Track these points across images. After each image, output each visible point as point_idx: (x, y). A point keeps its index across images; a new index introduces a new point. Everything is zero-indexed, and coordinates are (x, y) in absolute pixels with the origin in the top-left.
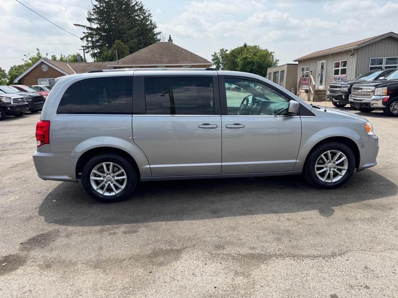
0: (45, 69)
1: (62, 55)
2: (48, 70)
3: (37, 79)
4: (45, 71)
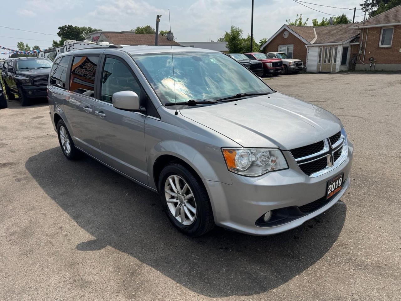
0: (286, 35)
1: (324, 18)
2: (288, 37)
3: (278, 46)
4: (285, 38)
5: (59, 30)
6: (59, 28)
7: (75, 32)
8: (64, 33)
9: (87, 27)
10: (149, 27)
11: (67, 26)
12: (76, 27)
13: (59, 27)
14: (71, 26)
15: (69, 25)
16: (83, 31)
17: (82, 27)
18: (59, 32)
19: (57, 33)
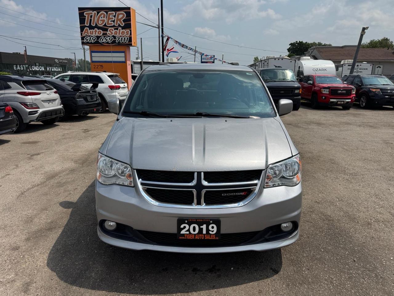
5: (290, 46)
6: (290, 45)
7: (304, 47)
8: (294, 49)
9: (317, 42)
10: (387, 39)
11: (298, 42)
12: (306, 43)
13: (290, 43)
14: (302, 42)
15: (299, 41)
16: (312, 46)
17: (312, 42)
18: (289, 48)
19: (287, 49)
